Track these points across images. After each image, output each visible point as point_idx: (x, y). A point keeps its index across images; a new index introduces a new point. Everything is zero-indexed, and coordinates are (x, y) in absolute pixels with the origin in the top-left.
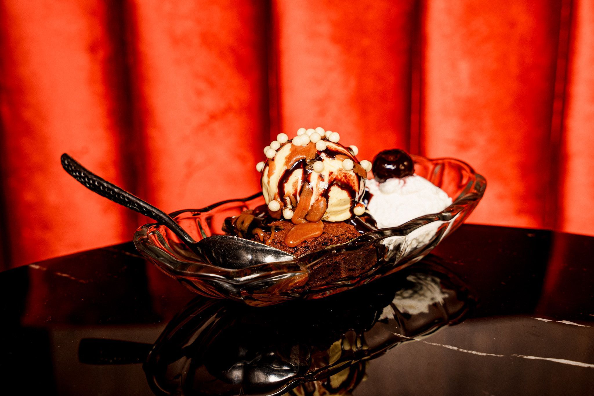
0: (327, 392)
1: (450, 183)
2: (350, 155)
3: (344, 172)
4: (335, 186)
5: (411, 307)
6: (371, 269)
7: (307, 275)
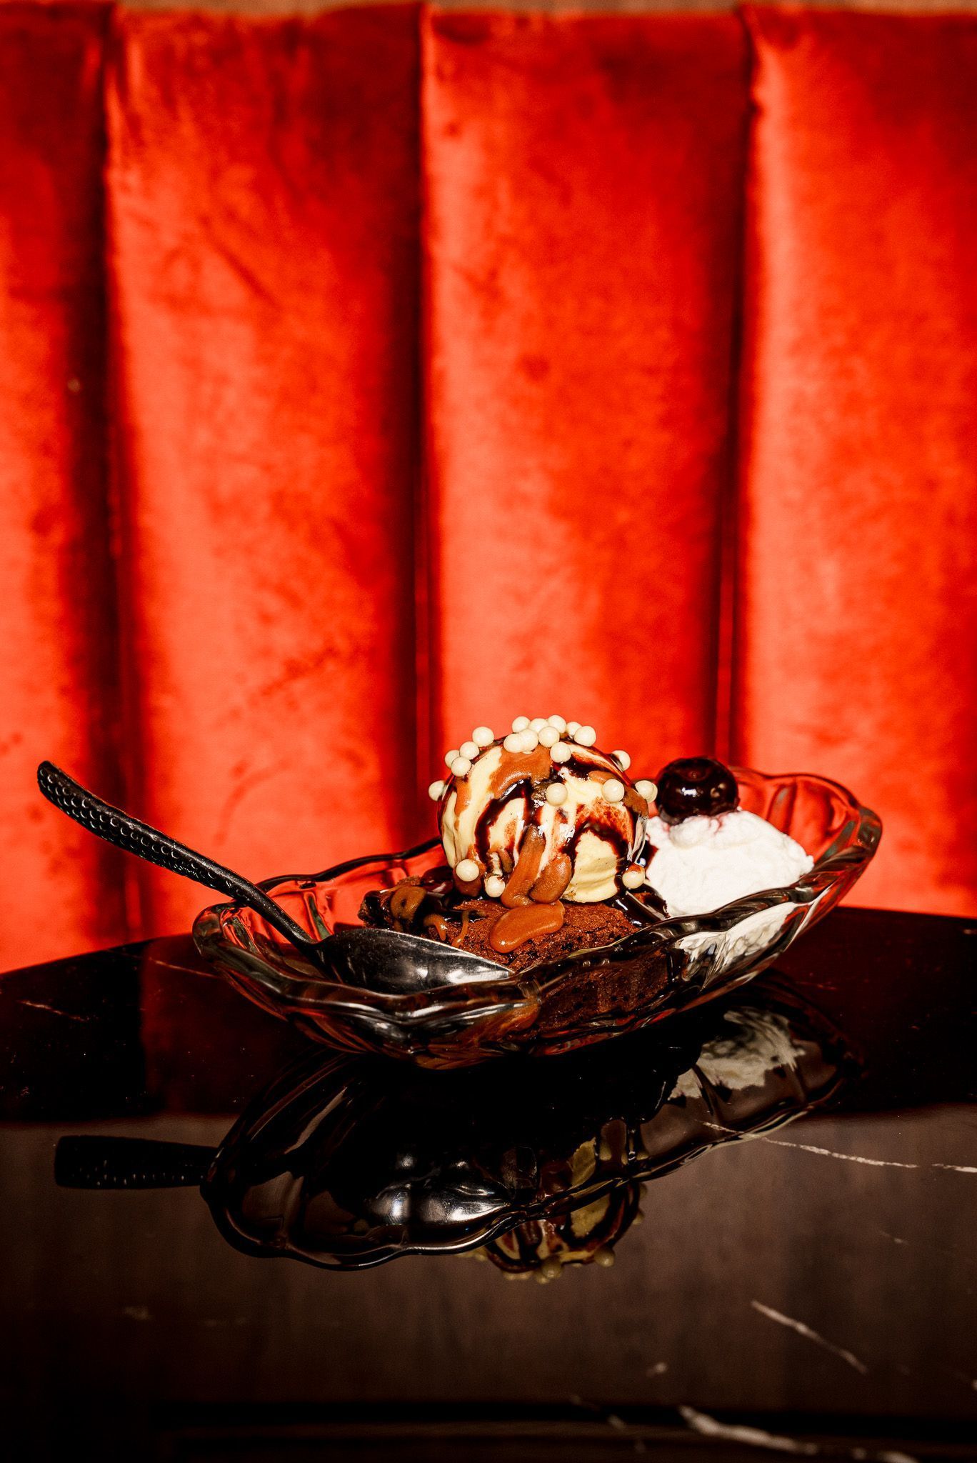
0: (565, 1245)
1: (807, 823)
2: (616, 770)
3: (605, 804)
4: (589, 832)
5: (731, 1074)
6: (656, 997)
7: (535, 1007)
